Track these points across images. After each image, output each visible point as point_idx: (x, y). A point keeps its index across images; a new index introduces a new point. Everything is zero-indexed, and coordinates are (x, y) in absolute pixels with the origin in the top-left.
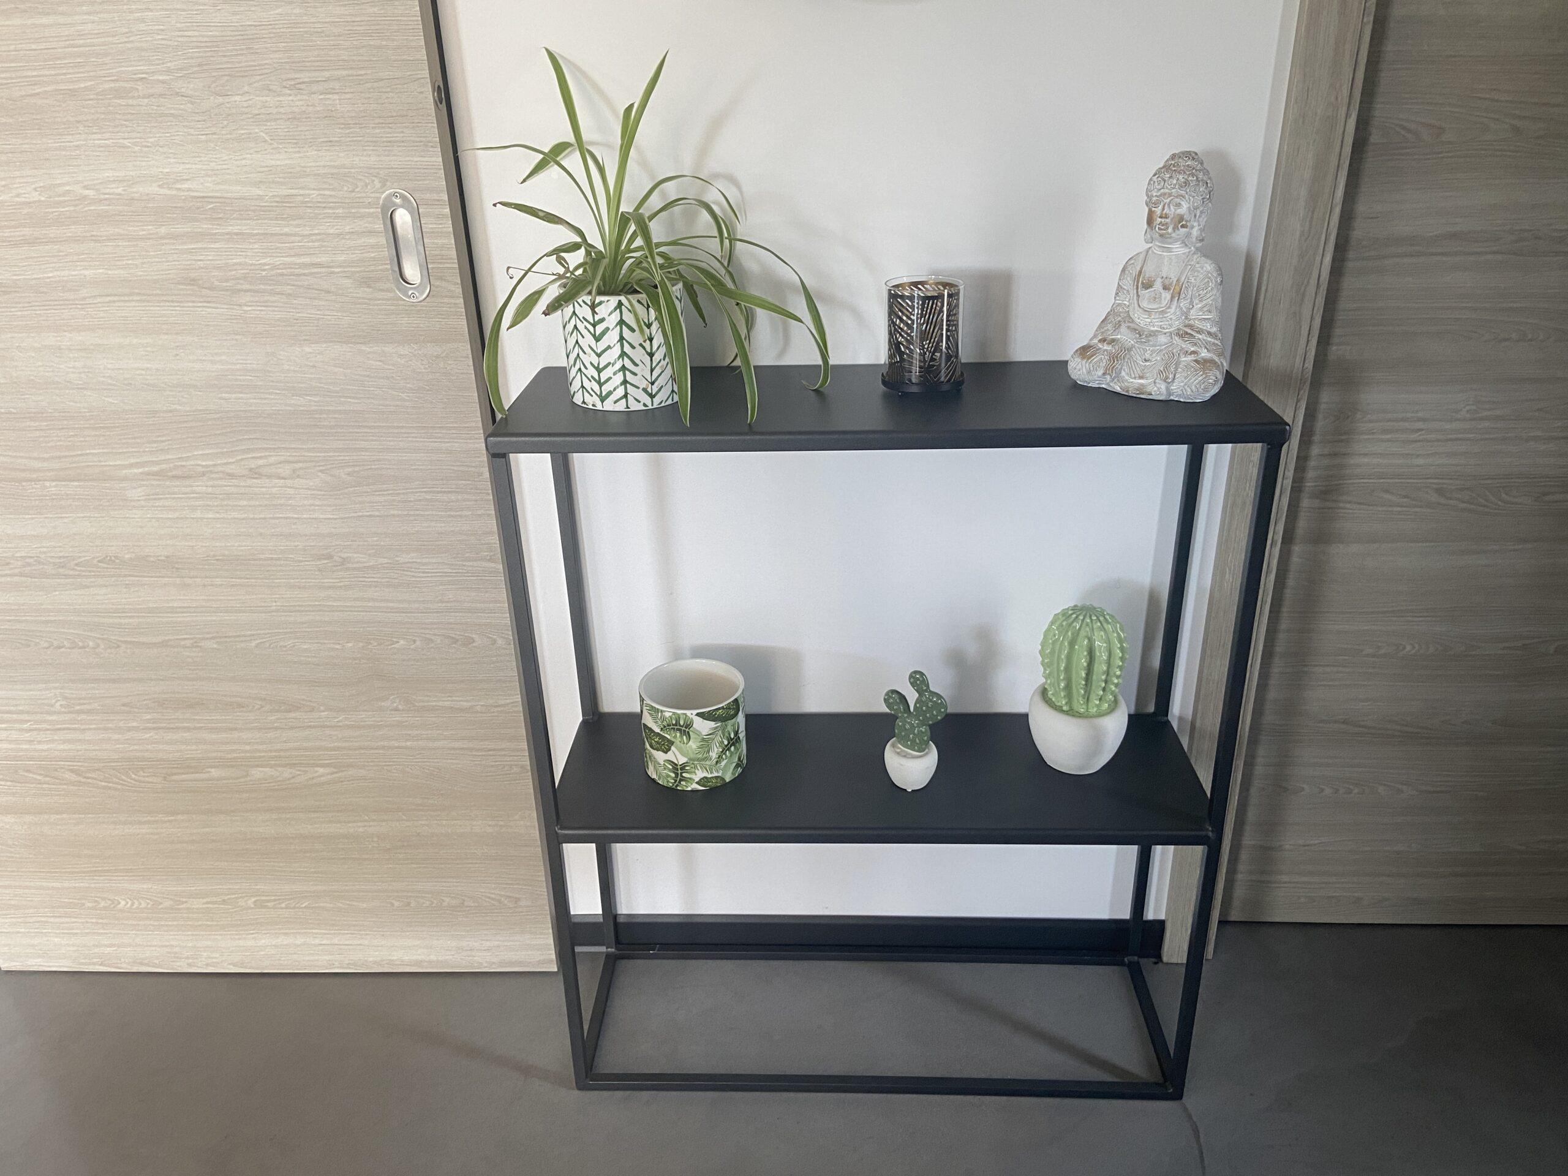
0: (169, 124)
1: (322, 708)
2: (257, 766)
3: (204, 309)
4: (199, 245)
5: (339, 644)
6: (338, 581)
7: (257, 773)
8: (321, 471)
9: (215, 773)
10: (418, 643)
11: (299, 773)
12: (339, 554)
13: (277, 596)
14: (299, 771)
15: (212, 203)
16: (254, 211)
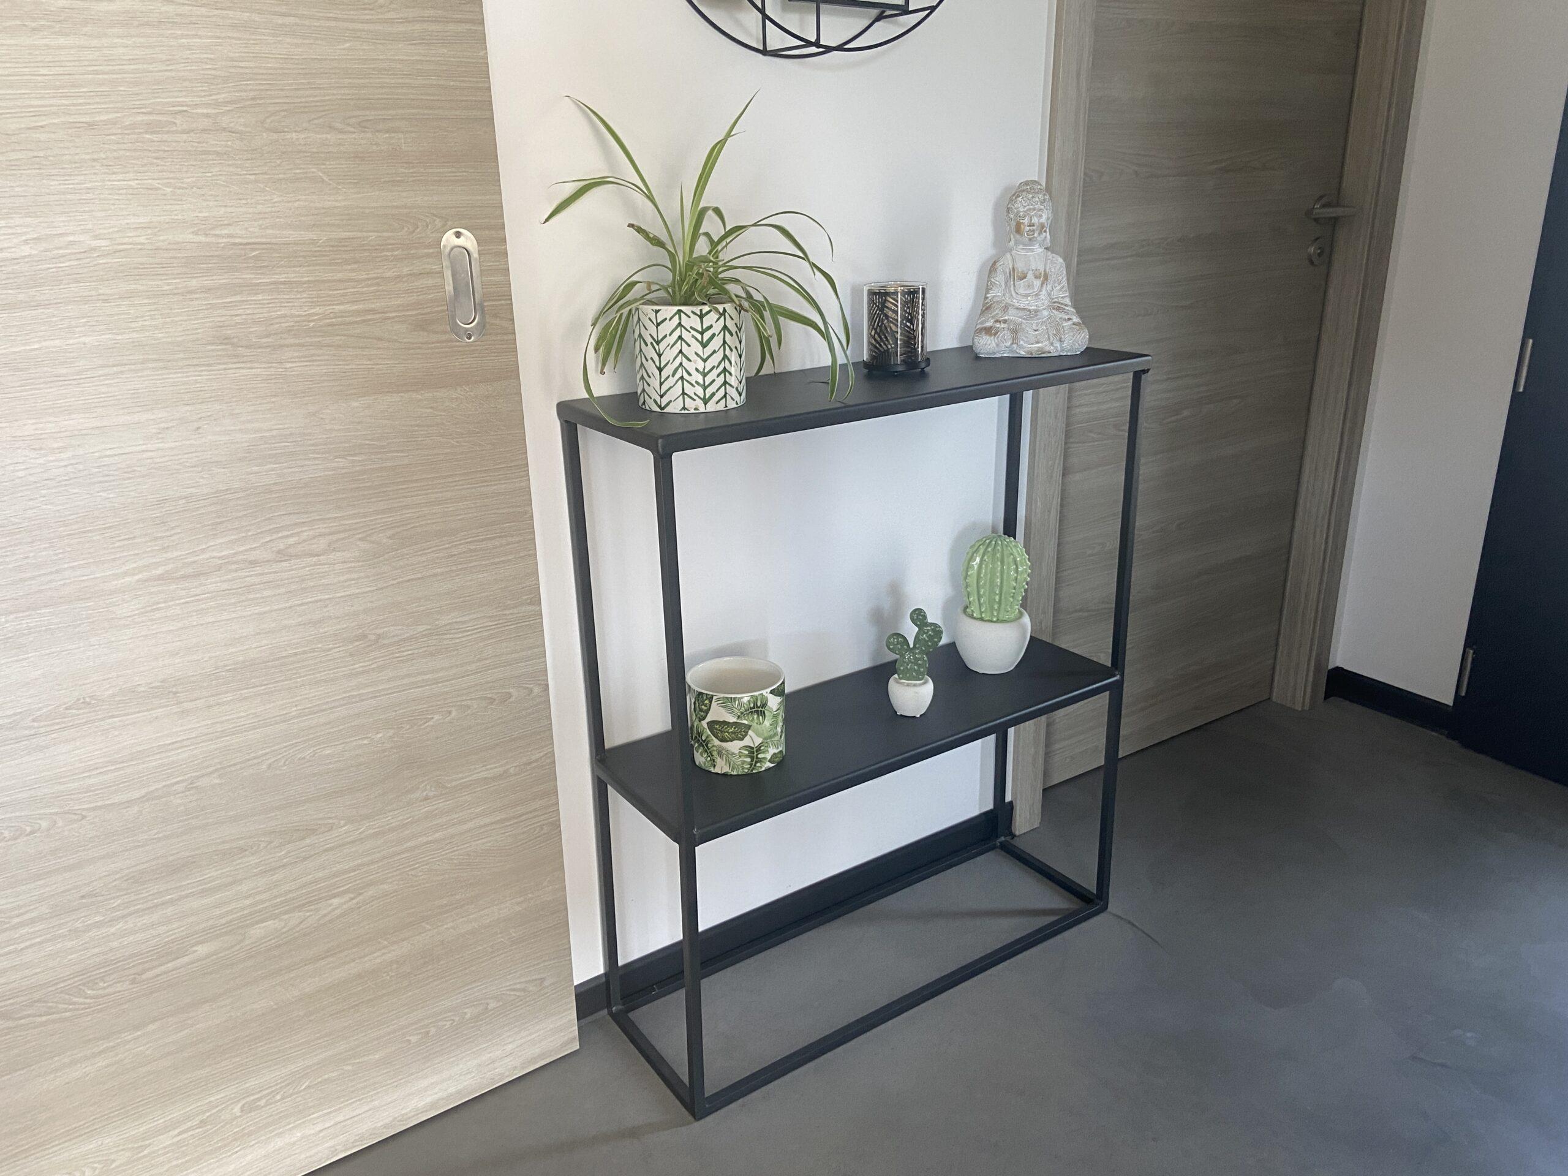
0: (211, 162)
1: (342, 822)
2: (257, 923)
3: (237, 371)
4: (238, 298)
5: (367, 738)
6: (371, 663)
7: (257, 931)
8: (360, 539)
9: (202, 950)
10: (454, 714)
11: (308, 914)
12: (373, 632)
13: (299, 698)
14: (308, 911)
15: (257, 249)
16: (304, 257)
